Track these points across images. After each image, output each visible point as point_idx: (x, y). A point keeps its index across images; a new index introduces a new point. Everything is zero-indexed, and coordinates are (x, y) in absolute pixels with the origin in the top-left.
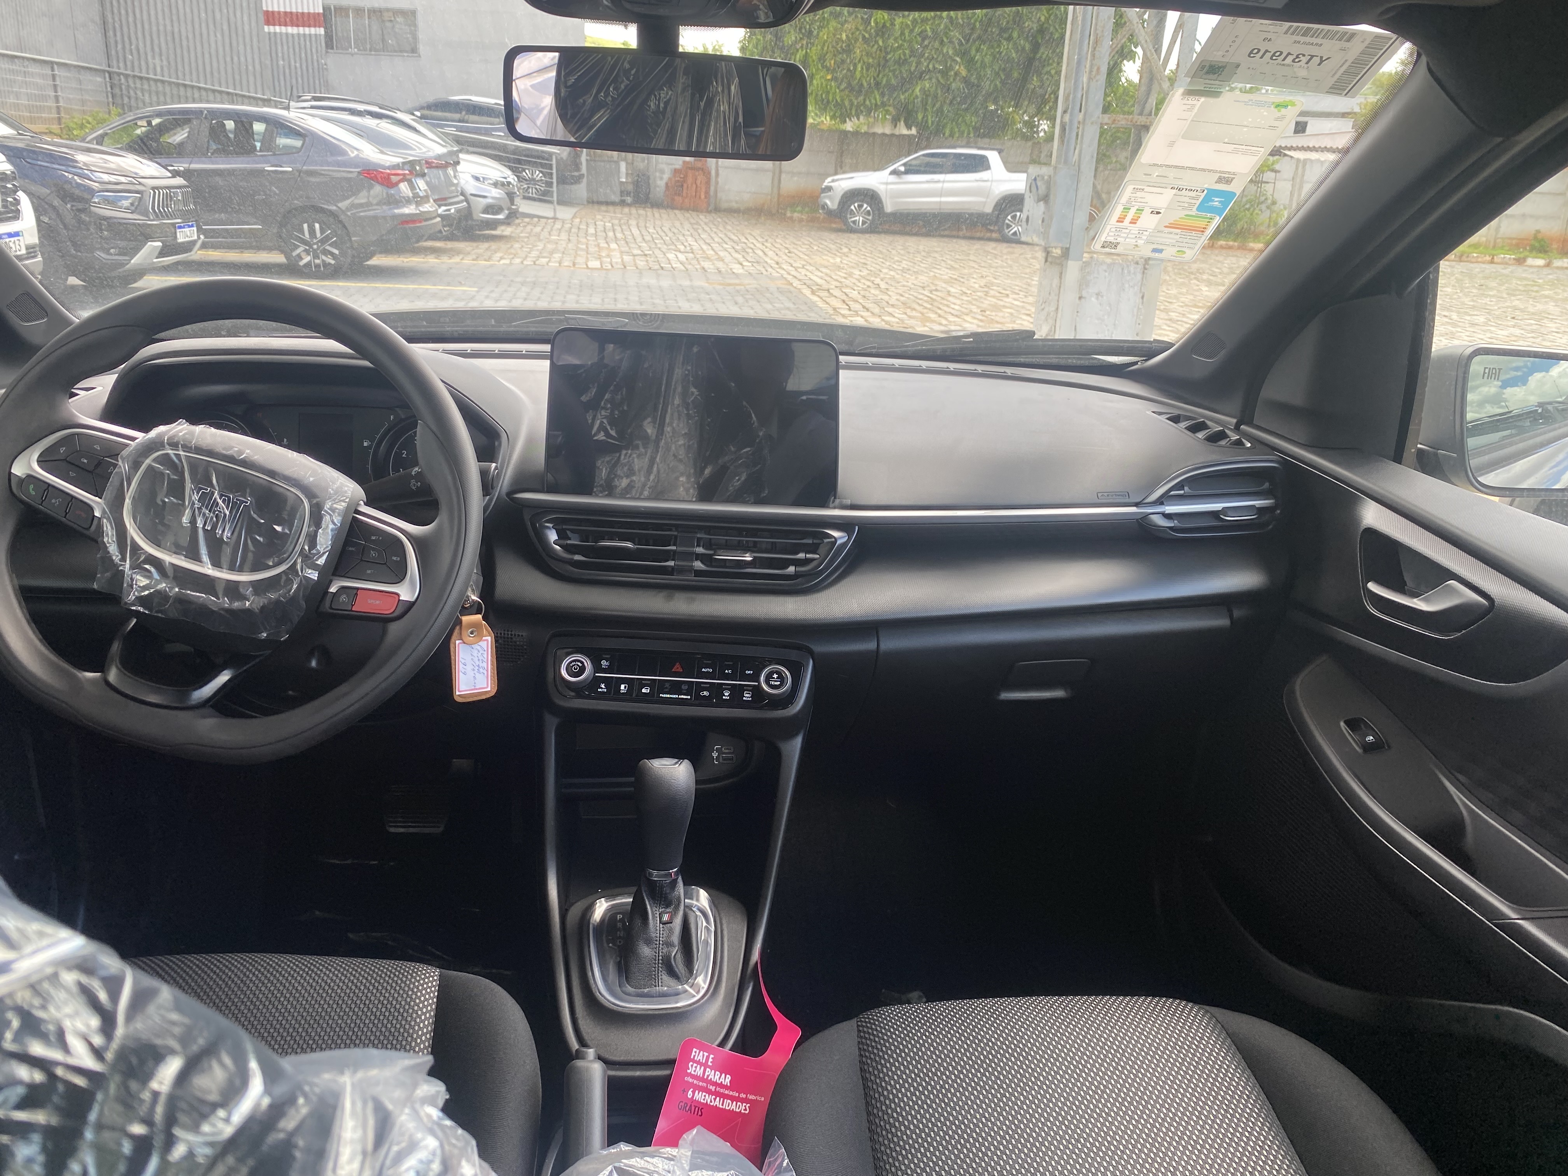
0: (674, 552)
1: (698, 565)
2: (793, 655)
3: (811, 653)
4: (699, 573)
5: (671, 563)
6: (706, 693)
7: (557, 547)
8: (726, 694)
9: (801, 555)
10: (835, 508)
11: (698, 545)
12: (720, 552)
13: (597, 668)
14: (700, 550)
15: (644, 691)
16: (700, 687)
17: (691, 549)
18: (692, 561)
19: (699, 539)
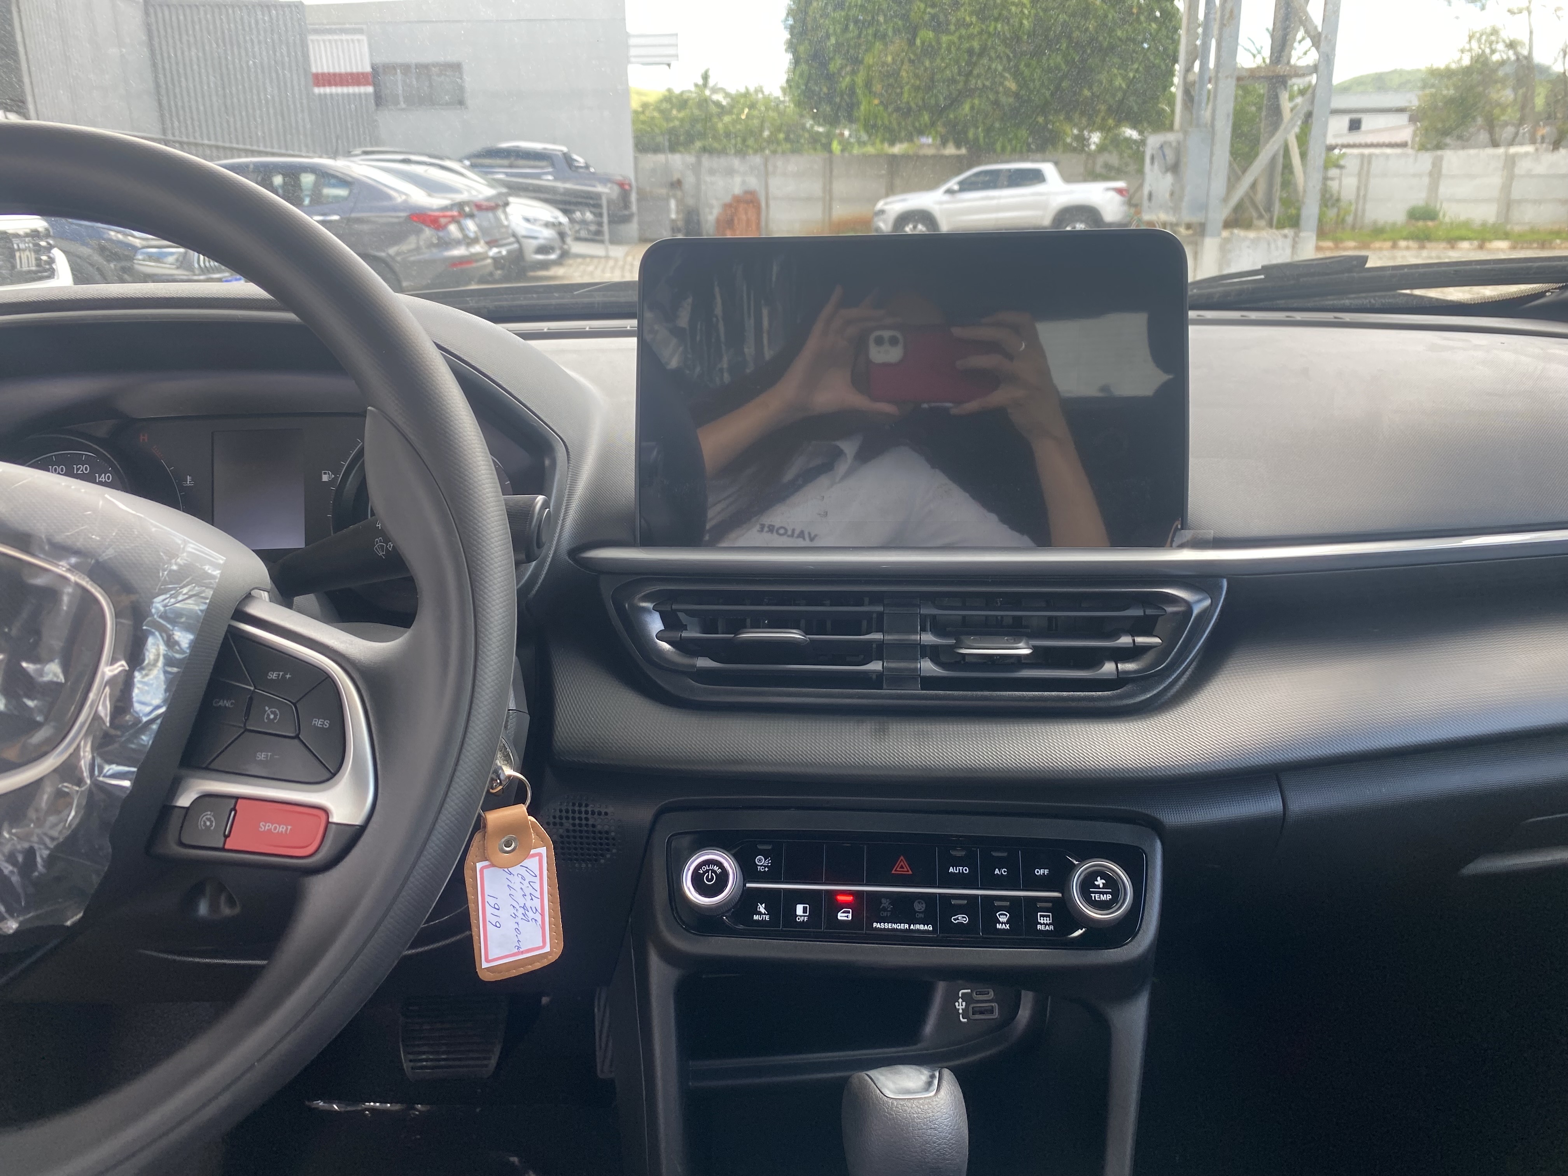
0: (881, 644)
1: (927, 667)
2: (1123, 834)
3: (1156, 827)
4: (929, 682)
5: (876, 666)
6: (962, 919)
7: (665, 646)
8: (1003, 919)
9: (1125, 640)
10: (1182, 546)
11: (923, 629)
12: (970, 640)
13: (748, 872)
14: (928, 638)
15: (841, 916)
16: (947, 905)
17: (913, 637)
18: (915, 660)
19: (924, 618)
